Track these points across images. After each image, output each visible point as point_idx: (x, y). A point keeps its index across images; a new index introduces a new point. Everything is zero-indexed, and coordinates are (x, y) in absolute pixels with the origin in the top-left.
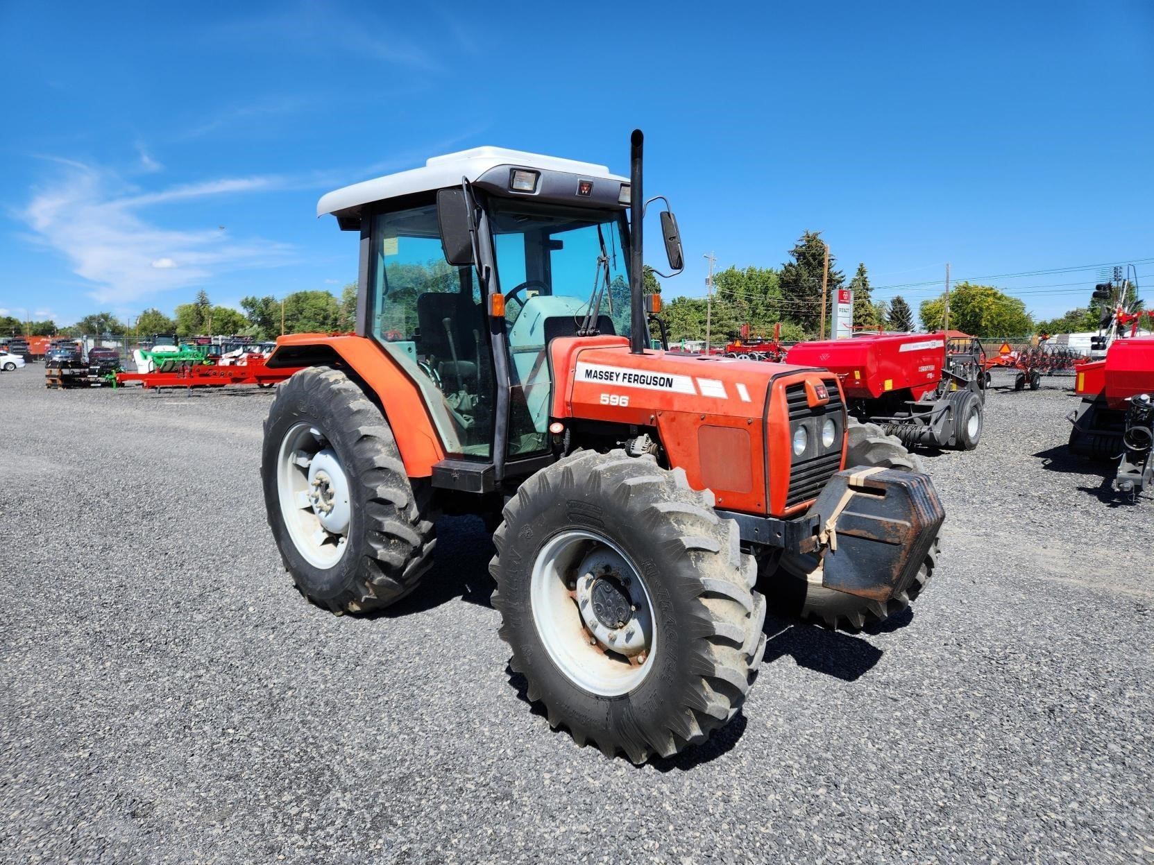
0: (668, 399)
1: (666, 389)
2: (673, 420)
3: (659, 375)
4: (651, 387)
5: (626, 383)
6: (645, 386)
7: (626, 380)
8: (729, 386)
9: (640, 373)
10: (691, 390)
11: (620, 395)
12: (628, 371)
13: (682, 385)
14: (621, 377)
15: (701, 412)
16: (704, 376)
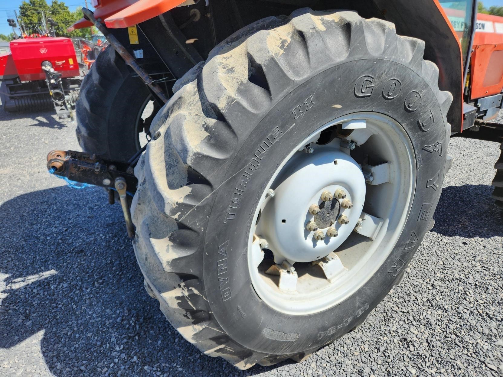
0: (483, 37)
1: (482, 31)
2: (483, 50)
3: (479, 22)
13: (488, 27)
15: (495, 43)
16: (498, 22)
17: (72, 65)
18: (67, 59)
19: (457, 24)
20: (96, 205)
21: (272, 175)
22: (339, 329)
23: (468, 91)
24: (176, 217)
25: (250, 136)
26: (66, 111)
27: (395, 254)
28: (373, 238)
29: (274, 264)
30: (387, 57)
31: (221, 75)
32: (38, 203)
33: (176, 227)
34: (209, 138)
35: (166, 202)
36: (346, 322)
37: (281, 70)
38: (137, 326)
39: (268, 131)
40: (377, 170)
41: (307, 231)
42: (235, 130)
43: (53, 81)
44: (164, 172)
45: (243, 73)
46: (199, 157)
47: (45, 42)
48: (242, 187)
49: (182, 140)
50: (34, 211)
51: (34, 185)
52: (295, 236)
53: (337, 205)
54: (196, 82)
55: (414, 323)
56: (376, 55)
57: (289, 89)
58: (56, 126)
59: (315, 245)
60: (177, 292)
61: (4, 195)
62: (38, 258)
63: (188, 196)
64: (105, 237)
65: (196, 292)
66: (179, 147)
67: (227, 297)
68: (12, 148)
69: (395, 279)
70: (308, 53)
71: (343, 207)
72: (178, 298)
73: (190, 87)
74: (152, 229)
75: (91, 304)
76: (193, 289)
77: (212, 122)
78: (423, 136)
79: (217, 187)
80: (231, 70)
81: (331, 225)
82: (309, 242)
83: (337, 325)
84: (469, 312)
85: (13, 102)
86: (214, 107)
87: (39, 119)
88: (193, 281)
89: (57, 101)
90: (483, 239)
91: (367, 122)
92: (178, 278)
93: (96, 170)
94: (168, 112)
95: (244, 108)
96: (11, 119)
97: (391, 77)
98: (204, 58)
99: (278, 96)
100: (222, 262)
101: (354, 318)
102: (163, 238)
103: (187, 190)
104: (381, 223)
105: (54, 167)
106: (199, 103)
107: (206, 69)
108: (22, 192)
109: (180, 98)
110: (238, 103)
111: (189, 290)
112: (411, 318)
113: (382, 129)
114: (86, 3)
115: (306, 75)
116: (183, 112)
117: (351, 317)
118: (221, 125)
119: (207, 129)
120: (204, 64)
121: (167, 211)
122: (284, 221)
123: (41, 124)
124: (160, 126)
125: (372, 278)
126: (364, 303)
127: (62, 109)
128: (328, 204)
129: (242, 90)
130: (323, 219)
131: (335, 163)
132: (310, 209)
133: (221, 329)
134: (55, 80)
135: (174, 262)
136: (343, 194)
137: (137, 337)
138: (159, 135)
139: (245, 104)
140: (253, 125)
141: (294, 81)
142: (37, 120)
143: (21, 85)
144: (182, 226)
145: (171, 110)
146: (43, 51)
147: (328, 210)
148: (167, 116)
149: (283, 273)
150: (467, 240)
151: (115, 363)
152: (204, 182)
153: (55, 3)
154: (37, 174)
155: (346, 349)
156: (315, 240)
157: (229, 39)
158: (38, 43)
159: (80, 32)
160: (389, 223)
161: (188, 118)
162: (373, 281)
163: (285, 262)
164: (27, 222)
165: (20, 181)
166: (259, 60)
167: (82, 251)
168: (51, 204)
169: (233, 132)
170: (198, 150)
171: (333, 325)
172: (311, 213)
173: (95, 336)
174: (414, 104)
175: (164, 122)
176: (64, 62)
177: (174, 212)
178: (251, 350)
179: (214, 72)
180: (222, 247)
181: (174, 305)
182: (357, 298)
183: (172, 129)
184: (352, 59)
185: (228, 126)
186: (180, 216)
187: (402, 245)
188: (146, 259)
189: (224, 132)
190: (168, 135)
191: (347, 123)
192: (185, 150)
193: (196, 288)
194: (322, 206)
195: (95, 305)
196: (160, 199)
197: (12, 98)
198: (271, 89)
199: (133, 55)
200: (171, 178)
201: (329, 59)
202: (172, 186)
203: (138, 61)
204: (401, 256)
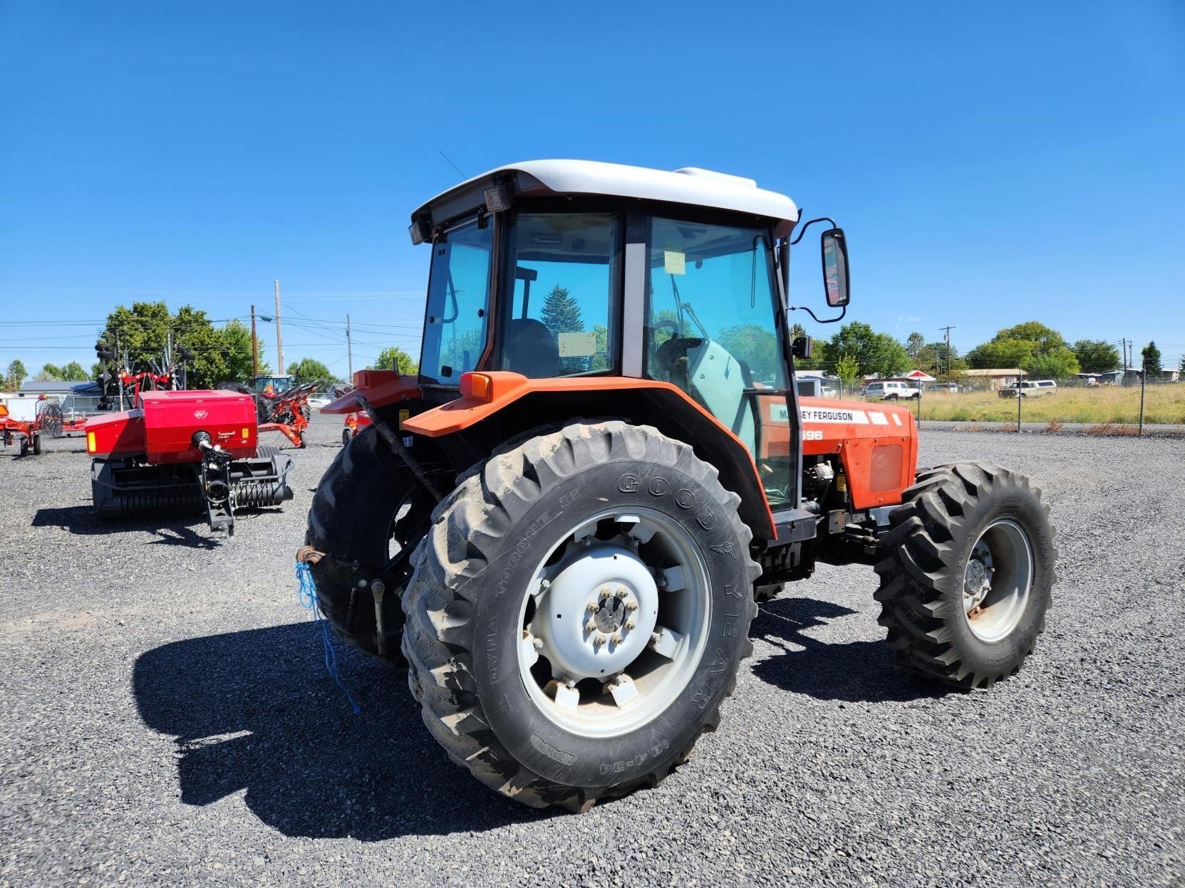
0: (851, 429)
1: (848, 421)
2: (856, 445)
3: (842, 411)
4: (838, 421)
5: (817, 420)
6: (833, 421)
7: (817, 418)
8: (888, 416)
9: (827, 410)
10: (864, 421)
11: (814, 430)
12: (818, 410)
13: (859, 418)
14: (812, 415)
15: (874, 436)
16: (873, 410)
17: (245, 439)
18: (238, 429)
19: (806, 414)
20: (296, 657)
21: (542, 557)
22: (629, 767)
23: (848, 497)
24: (453, 587)
25: (522, 519)
26: (227, 517)
27: (699, 677)
28: (674, 659)
29: (552, 678)
30: (648, 460)
31: (501, 471)
32: (200, 655)
33: (452, 598)
34: (487, 520)
35: (447, 573)
36: (639, 759)
37: (549, 468)
38: (373, 783)
39: (537, 517)
40: (670, 573)
41: (587, 632)
42: (510, 513)
43: (213, 466)
44: (446, 550)
45: (519, 469)
46: (478, 534)
47: (206, 400)
48: (513, 564)
49: (465, 522)
50: (196, 664)
51: (188, 630)
52: (572, 637)
53: (621, 607)
54: (479, 475)
55: (736, 782)
56: (637, 457)
57: (556, 483)
58: (201, 545)
59: (596, 652)
60: (446, 669)
61: (140, 643)
62: (219, 717)
63: (465, 569)
64: (317, 695)
65: (464, 668)
66: (462, 527)
67: (495, 680)
68: (131, 578)
69: (702, 714)
70: (573, 456)
71: (628, 610)
72: (446, 674)
73: (475, 479)
74: (430, 602)
75: (306, 764)
76: (462, 664)
77: (491, 507)
78: (707, 535)
79: (491, 561)
80: (509, 467)
81: (615, 630)
82: (589, 646)
83: (626, 761)
84: (809, 772)
85: (117, 501)
86: (493, 495)
87: (164, 533)
88: (462, 655)
89: (214, 500)
90: (871, 703)
91: (640, 517)
92: (448, 651)
93: (354, 569)
94: (453, 499)
95: (517, 497)
96: (107, 532)
97: (656, 475)
98: (488, 456)
99: (547, 489)
100: (491, 638)
101: (649, 756)
102: (439, 610)
103: (465, 563)
104: (682, 640)
105: (310, 562)
106: (481, 493)
107: (489, 466)
108: (170, 640)
109: (465, 488)
110: (513, 493)
111: (459, 666)
112: (733, 776)
113: (662, 526)
114: (253, 317)
115: (571, 473)
116: (467, 499)
117: (645, 754)
118: (498, 509)
119: (486, 512)
120: (487, 461)
121: (447, 582)
122: (559, 616)
123: (170, 541)
124: (443, 512)
125: (672, 705)
126: (662, 738)
127: (220, 514)
128: (609, 603)
129: (517, 483)
130: (604, 620)
131: (615, 558)
132: (588, 606)
133: (485, 720)
134: (218, 464)
135: (448, 632)
136: (624, 592)
137: (373, 793)
138: (443, 519)
139: (519, 493)
140: (524, 511)
141: (561, 478)
142: (161, 534)
143: (139, 470)
144: (458, 596)
145: (456, 498)
146: (199, 415)
147: (609, 611)
148: (451, 503)
149: (561, 687)
150: (846, 704)
151: (347, 815)
152: (482, 557)
153: (187, 311)
154: (189, 615)
155: (641, 803)
156: (597, 645)
157: (510, 440)
158: (194, 401)
159: (227, 367)
160: (691, 639)
161: (471, 504)
162: (674, 710)
163: (564, 677)
164: (189, 678)
165: (162, 625)
166: (531, 461)
167: (283, 710)
168: (223, 656)
169: (508, 515)
170: (478, 529)
171: (620, 759)
172: (589, 611)
173: (317, 792)
174: (686, 501)
175: (448, 508)
176: (233, 433)
177: (452, 582)
178: (517, 762)
179: (495, 468)
180: (493, 621)
181: (442, 681)
182: (653, 730)
183: (456, 514)
184: (613, 461)
185: (504, 510)
186: (457, 587)
187: (707, 667)
188: (418, 637)
189: (500, 515)
190: (451, 518)
191: (619, 516)
192: (467, 529)
193: (465, 664)
194: (602, 604)
195: (312, 765)
196: (441, 571)
197: (116, 493)
198: (541, 483)
199: (402, 443)
200: (452, 554)
201: (591, 460)
202: (452, 560)
203: (408, 449)
204: (707, 682)
